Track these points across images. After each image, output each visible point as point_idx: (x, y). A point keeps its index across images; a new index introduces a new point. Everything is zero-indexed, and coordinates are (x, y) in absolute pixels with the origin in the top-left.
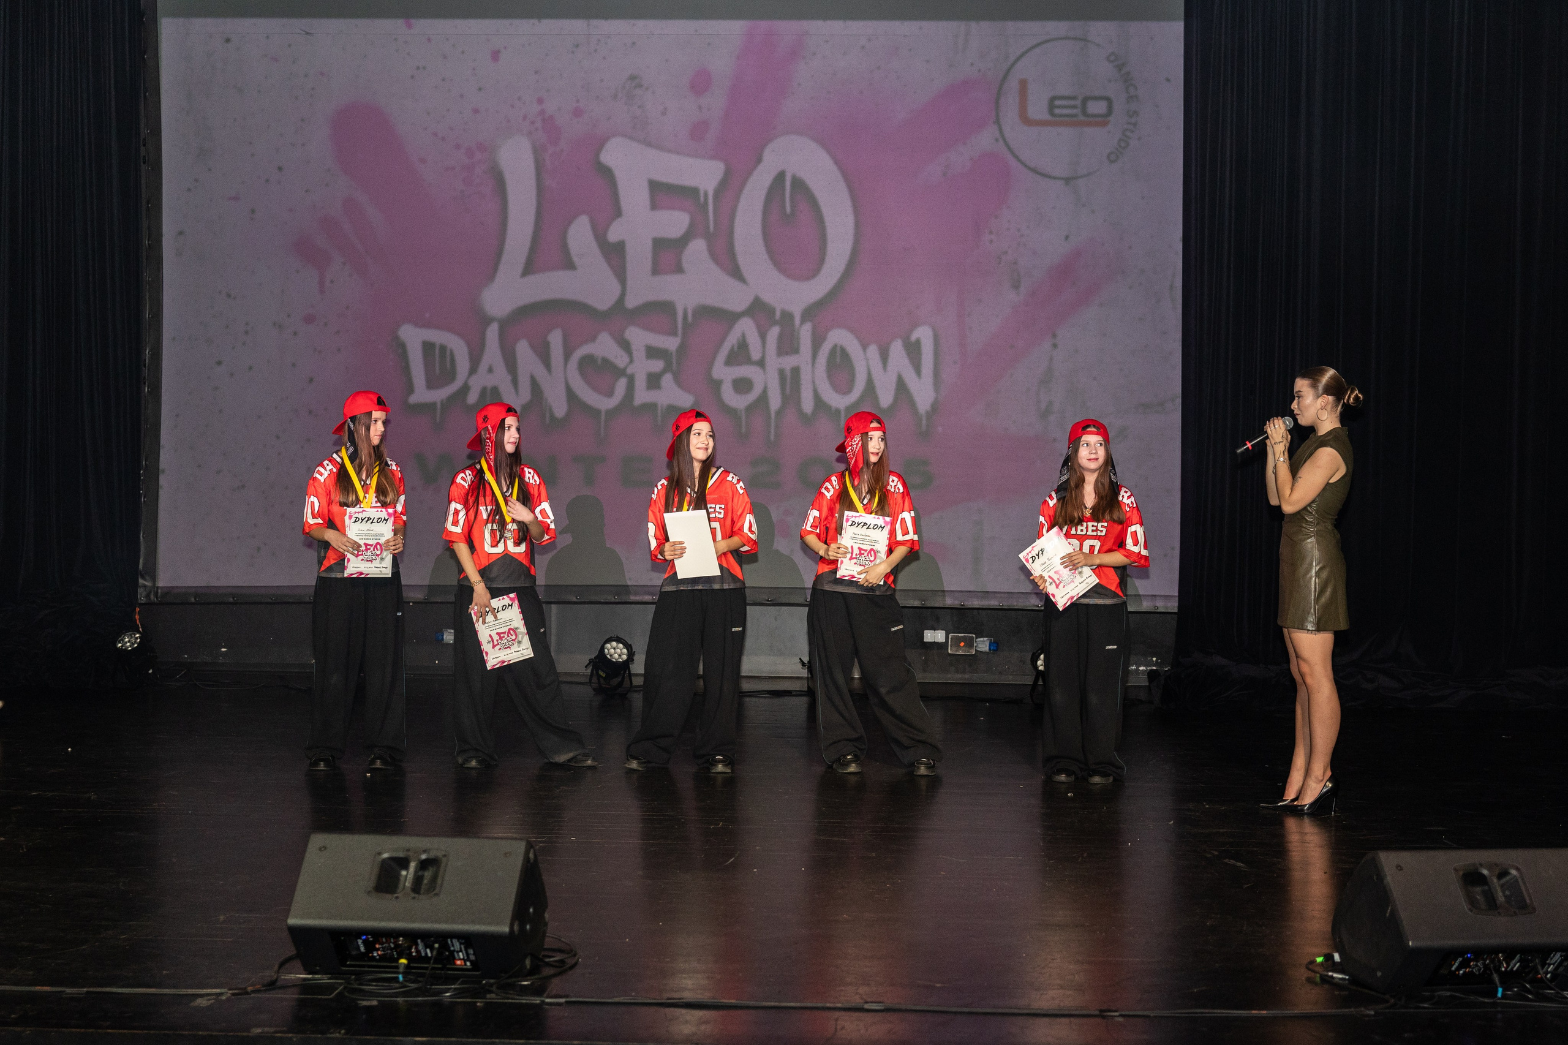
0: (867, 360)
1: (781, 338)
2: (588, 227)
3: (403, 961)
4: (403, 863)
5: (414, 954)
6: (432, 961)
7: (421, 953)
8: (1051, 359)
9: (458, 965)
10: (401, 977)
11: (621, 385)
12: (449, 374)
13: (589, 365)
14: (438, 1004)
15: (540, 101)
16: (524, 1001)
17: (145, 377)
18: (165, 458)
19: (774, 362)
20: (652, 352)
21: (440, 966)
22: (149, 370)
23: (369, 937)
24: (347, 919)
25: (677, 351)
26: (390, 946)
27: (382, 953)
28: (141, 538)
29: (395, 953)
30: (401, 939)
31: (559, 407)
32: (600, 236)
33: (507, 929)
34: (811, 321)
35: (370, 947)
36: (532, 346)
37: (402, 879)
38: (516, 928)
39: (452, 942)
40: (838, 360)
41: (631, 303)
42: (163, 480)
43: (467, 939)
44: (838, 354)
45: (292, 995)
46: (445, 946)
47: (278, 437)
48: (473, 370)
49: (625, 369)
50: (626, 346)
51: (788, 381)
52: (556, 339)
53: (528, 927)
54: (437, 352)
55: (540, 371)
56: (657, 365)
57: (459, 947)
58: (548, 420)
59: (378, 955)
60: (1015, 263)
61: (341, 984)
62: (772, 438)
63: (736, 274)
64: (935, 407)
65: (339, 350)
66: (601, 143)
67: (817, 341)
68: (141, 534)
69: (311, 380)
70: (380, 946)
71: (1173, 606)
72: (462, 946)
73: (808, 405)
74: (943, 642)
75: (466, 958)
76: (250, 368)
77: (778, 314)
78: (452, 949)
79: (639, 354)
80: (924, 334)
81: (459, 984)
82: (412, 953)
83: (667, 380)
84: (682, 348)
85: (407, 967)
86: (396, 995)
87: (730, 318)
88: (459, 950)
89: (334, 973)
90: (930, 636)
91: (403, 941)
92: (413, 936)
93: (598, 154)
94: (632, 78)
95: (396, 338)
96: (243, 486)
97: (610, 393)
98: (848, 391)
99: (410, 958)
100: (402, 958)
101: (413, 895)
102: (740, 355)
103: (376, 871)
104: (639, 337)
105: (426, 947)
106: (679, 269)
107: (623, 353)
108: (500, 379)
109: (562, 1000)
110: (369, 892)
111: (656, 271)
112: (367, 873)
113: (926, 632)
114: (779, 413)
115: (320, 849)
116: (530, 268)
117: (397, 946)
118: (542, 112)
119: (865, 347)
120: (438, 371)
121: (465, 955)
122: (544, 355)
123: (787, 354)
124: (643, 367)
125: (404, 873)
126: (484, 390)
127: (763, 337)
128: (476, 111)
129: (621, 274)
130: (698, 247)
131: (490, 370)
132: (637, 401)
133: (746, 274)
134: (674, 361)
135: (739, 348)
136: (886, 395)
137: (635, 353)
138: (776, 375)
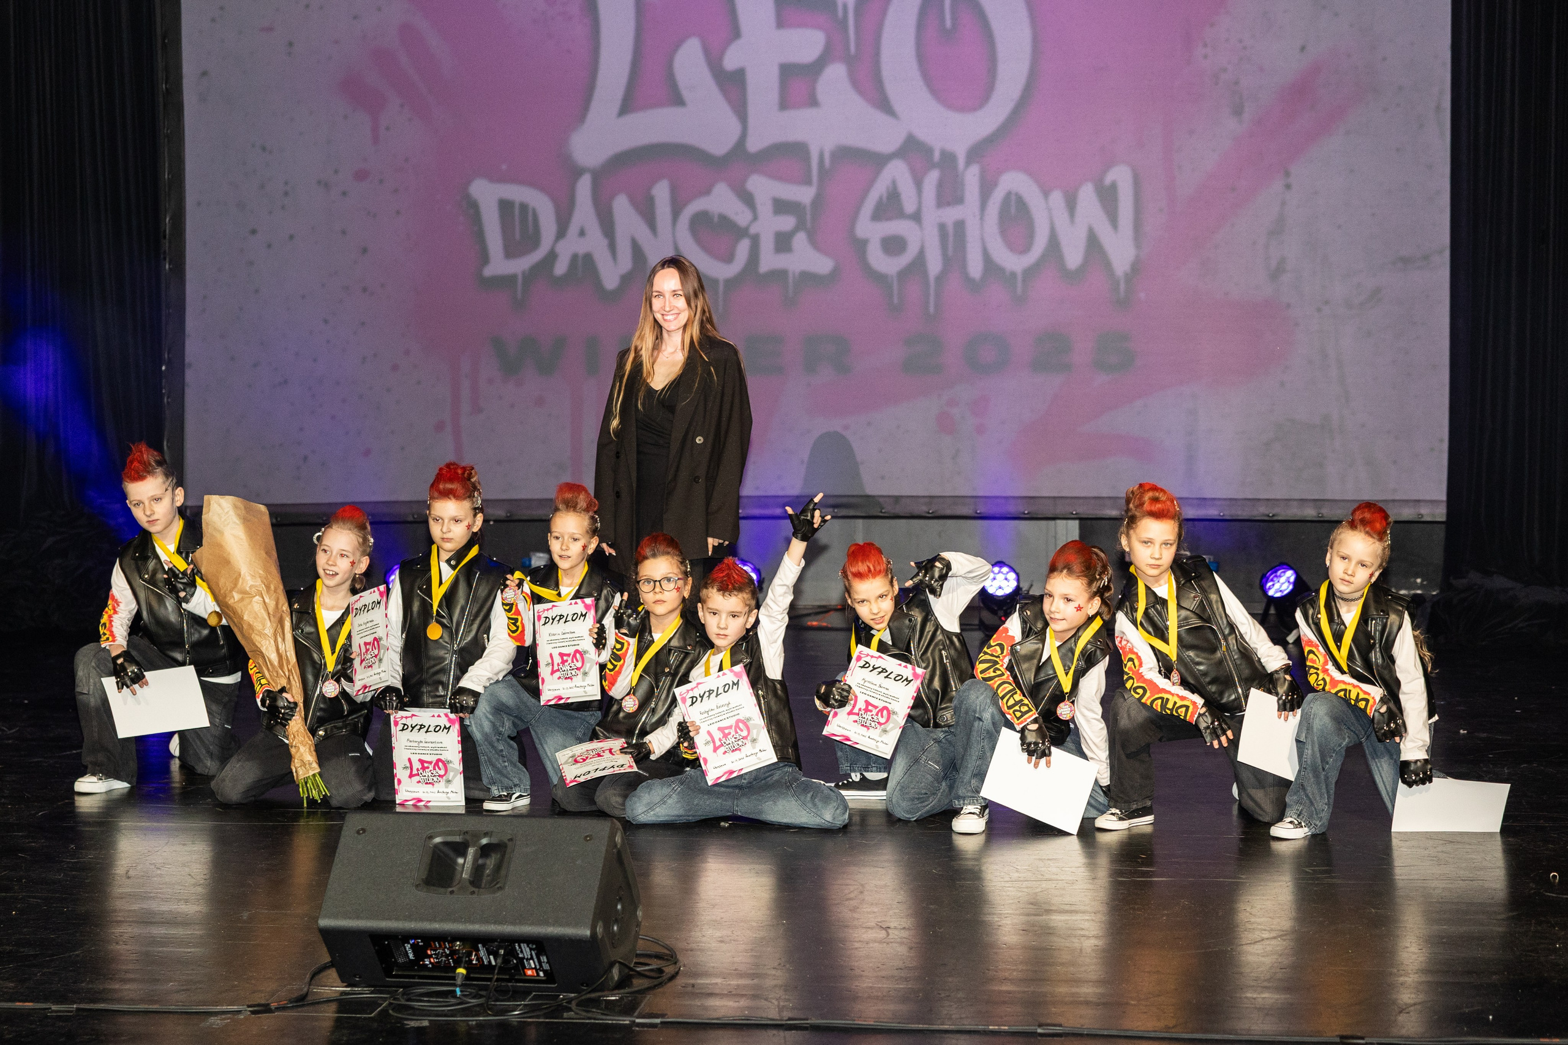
0: (1049, 210)
1: (940, 185)
2: (700, 54)
3: (461, 971)
4: (460, 849)
5: (474, 962)
6: (496, 971)
7: (483, 962)
8: (1283, 203)
9: (528, 976)
10: (458, 990)
11: (743, 249)
12: (532, 240)
13: (702, 224)
14: (504, 1026)
16: (610, 1022)
17: (165, 252)
18: (192, 348)
19: (932, 216)
20: (781, 207)
21: (507, 977)
22: (170, 242)
23: (419, 942)
24: (390, 919)
25: (812, 204)
26: (445, 952)
27: (436, 961)
28: (165, 448)
29: (451, 962)
30: (458, 943)
32: (714, 63)
33: (588, 933)
34: (978, 162)
35: (420, 953)
36: (632, 201)
37: (459, 868)
38: (599, 930)
39: (520, 947)
40: (1013, 210)
41: (754, 145)
42: (189, 376)
43: (540, 944)
44: (1013, 203)
45: (329, 1013)
46: (512, 953)
48: (561, 233)
49: (747, 229)
50: (748, 199)
51: (951, 239)
52: (661, 192)
53: (615, 928)
54: (517, 212)
55: (642, 233)
56: (787, 223)
57: (529, 953)
59: (430, 963)
60: (1236, 83)
61: (385, 999)
62: (932, 309)
63: (884, 105)
64: (1137, 267)
65: (398, 213)
67: (987, 188)
68: (165, 443)
69: (365, 251)
70: (433, 953)
71: (1440, 513)
72: (533, 953)
73: (975, 267)
75: (538, 967)
76: (291, 237)
77: (937, 155)
78: (521, 956)
79: (765, 207)
80: (1121, 176)
81: (530, 1000)
82: (472, 961)
83: (800, 240)
84: (818, 201)
85: (467, 977)
86: (453, 1014)
87: (879, 161)
88: (529, 957)
89: (378, 987)
91: (460, 946)
92: (473, 941)
95: (468, 197)
96: (286, 382)
97: (729, 258)
98: (1026, 249)
99: (469, 967)
100: (460, 967)
101: (473, 889)
102: (889, 208)
103: (427, 860)
104: (763, 187)
105: (489, 953)
106: (813, 102)
107: (744, 208)
109: (658, 1021)
110: (417, 886)
111: (785, 104)
112: (416, 864)
114: (939, 279)
115: (358, 832)
116: (628, 106)
117: (453, 952)
119: (1046, 194)
120: (518, 236)
121: (537, 964)
122: (647, 211)
123: (949, 204)
124: (769, 225)
125: (461, 861)
126: (575, 257)
127: (919, 184)
129: (740, 110)
130: (836, 74)
131: (582, 233)
132: (764, 267)
133: (897, 107)
134: (808, 217)
135: (888, 198)
136: (1073, 257)
137: (759, 207)
138: (935, 232)
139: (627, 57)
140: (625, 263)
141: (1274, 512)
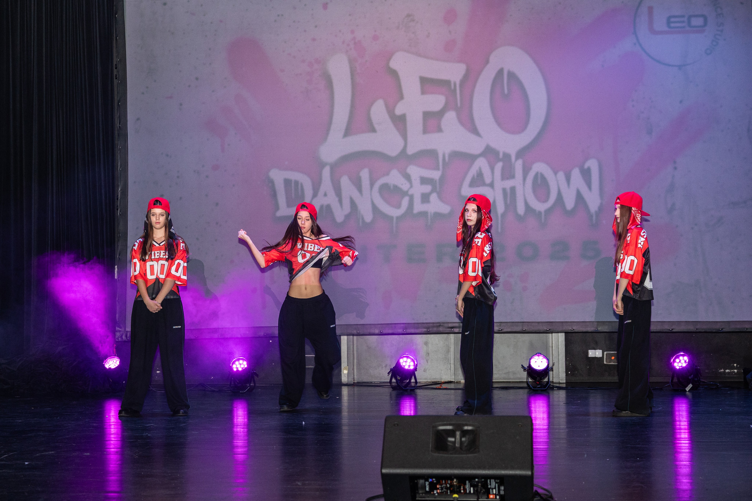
0: (557, 181)
1: (503, 169)
2: (384, 108)
3: (456, 496)
5: (462, 491)
7: (467, 491)
8: (673, 177)
9: (491, 499)
11: (405, 202)
13: (385, 190)
15: (352, 32)
17: (118, 206)
19: (499, 184)
20: (424, 181)
23: (434, 479)
25: (440, 179)
26: (447, 486)
27: (440, 491)
28: (117, 302)
29: (449, 491)
31: (368, 217)
32: (391, 112)
33: (529, 472)
34: (521, 159)
35: (433, 487)
36: (350, 179)
39: (490, 482)
40: (539, 181)
43: (501, 480)
44: (539, 178)
46: (484, 486)
47: (197, 239)
48: (315, 195)
49: (407, 192)
50: (408, 177)
51: (509, 196)
52: (365, 174)
54: (293, 185)
55: (355, 194)
56: (427, 188)
57: (494, 486)
58: (361, 224)
60: (649, 119)
62: (500, 230)
63: (475, 131)
64: (600, 209)
65: (234, 186)
66: (389, 56)
67: (526, 170)
68: (117, 300)
69: (217, 204)
70: (440, 486)
72: (497, 485)
73: (521, 209)
74: (600, 357)
75: (497, 493)
77: (501, 155)
79: (416, 182)
80: (592, 164)
82: (460, 491)
83: (434, 197)
84: (442, 178)
87: (473, 158)
90: (592, 353)
91: (456, 482)
92: (462, 479)
93: (388, 63)
94: (408, 16)
95: (268, 178)
97: (398, 206)
98: (546, 200)
100: (454, 493)
102: (478, 181)
103: (435, 438)
104: (415, 171)
105: (471, 486)
106: (439, 130)
107: (406, 182)
108: (331, 200)
110: (433, 451)
111: (425, 131)
113: (590, 351)
114: (503, 215)
116: (348, 132)
117: (452, 485)
118: (354, 38)
119: (556, 173)
120: (293, 195)
121: (497, 491)
122: (358, 184)
123: (508, 179)
124: (418, 190)
126: (324, 205)
127: (492, 169)
128: (314, 40)
129: (404, 134)
130: (451, 116)
131: (325, 195)
132: (416, 211)
133: (481, 131)
134: (438, 185)
135: (477, 176)
136: (570, 203)
137: (413, 181)
138: (501, 192)
139: (347, 110)
140: (347, 209)
141: (672, 328)
